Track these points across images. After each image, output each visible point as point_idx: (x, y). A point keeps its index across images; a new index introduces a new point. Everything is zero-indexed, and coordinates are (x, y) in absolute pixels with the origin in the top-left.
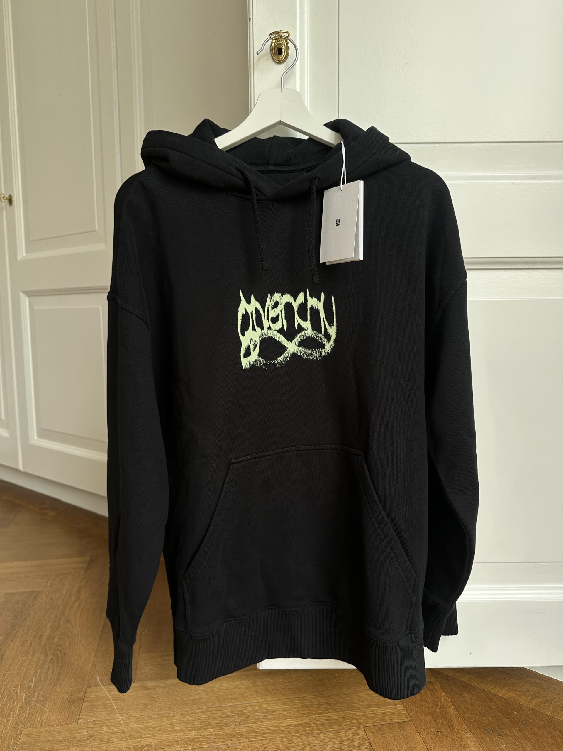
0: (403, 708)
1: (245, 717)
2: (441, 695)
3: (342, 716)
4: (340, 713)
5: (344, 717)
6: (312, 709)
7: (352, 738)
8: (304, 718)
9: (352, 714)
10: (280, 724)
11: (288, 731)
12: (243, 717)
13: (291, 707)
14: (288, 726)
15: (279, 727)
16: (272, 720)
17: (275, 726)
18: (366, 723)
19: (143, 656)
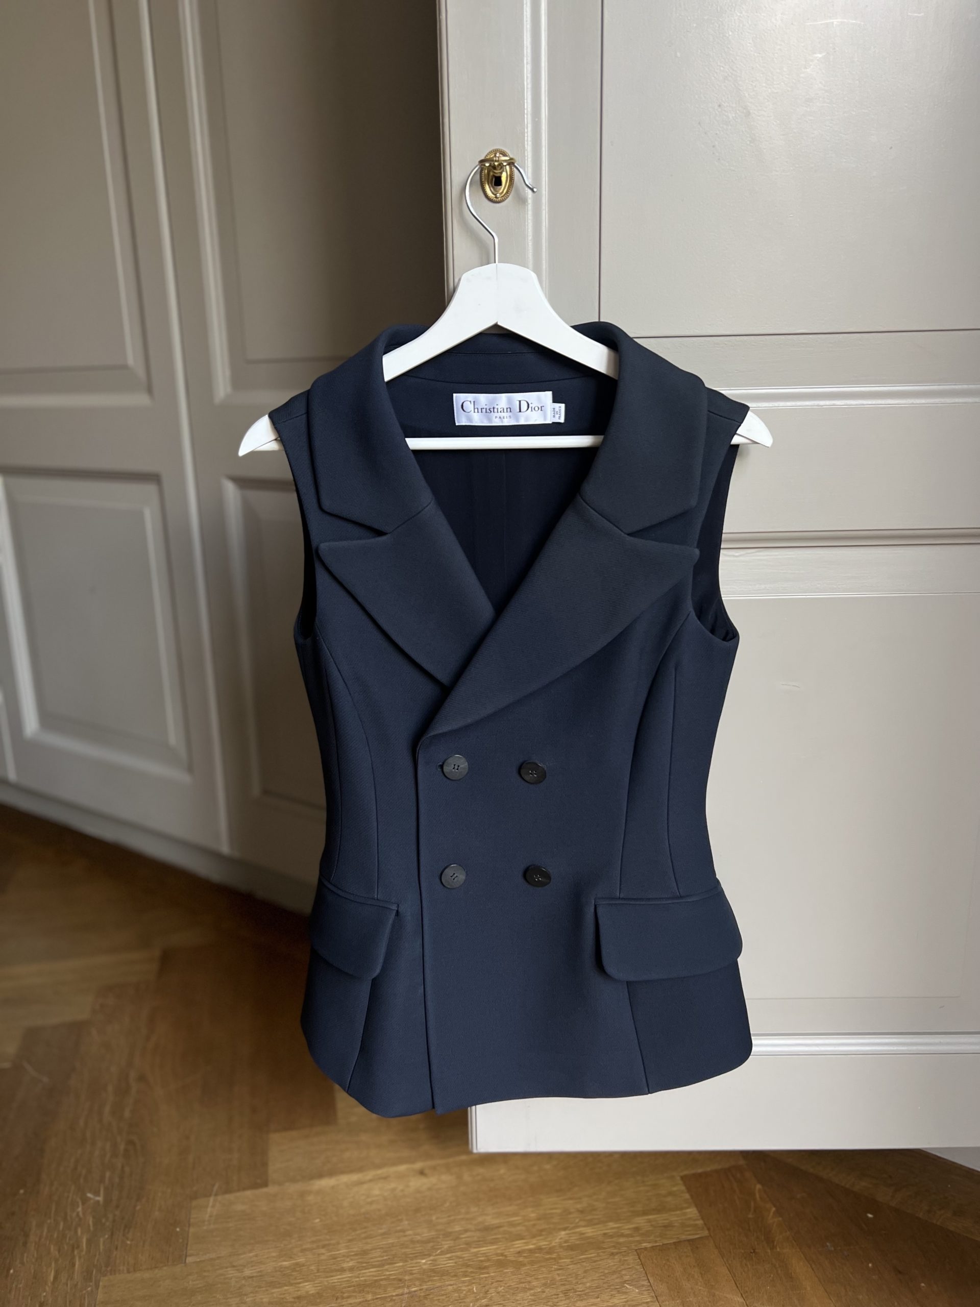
0: (696, 1214)
2: (755, 1188)
3: (601, 1232)
4: (597, 1226)
5: (605, 1234)
6: (554, 1221)
7: (620, 1269)
8: (541, 1238)
9: (618, 1228)
10: (507, 1251)
18: (640, 1242)
19: (275, 1137)
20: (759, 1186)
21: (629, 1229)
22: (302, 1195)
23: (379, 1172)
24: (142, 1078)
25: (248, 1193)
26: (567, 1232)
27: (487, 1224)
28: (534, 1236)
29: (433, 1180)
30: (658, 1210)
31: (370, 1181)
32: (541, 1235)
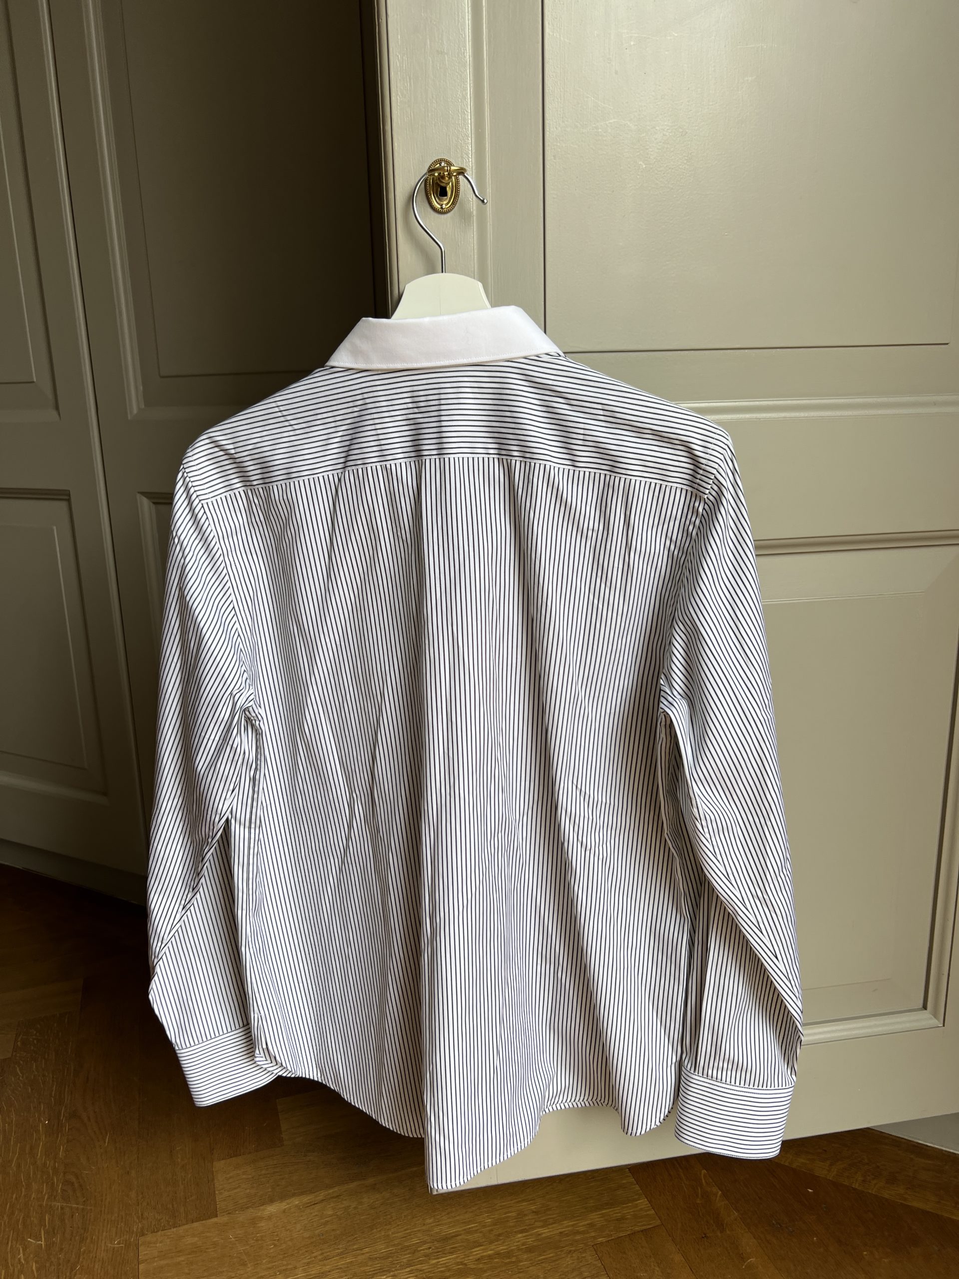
0: (647, 1204)
1: (409, 1254)
2: (701, 1174)
3: (558, 1232)
4: (554, 1225)
5: (560, 1233)
6: (511, 1224)
7: (578, 1267)
8: (499, 1243)
9: (573, 1225)
10: (466, 1259)
11: (481, 1269)
12: (406, 1254)
13: (477, 1226)
14: (478, 1259)
15: (465, 1264)
16: (451, 1253)
17: (458, 1264)
18: (594, 1237)
19: (219, 1165)
20: (704, 1171)
21: (584, 1226)
22: (254, 1221)
23: (331, 1191)
24: (74, 1115)
25: (196, 1224)
27: (444, 1234)
29: (386, 1194)
30: (610, 1205)
31: (321, 1201)
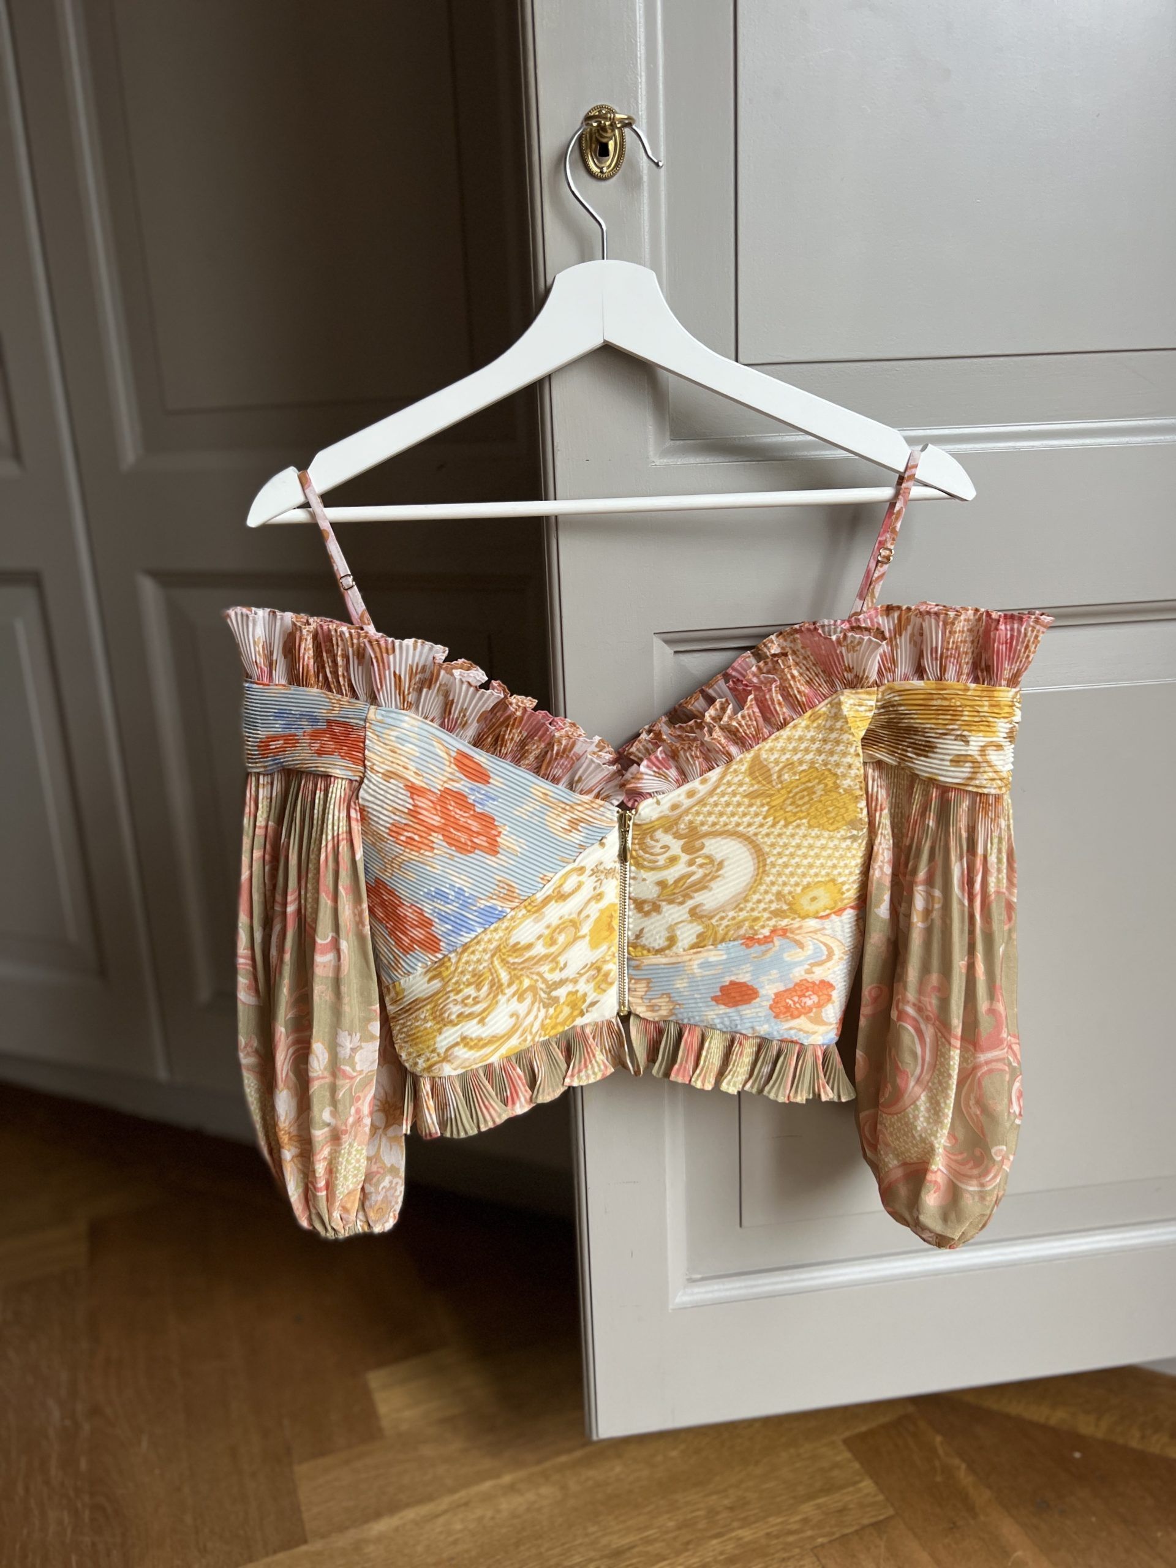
0: (873, 1487)
2: (935, 1441)
4: (757, 1525)
5: (768, 1534)
6: (700, 1527)
8: (691, 1553)
9: (782, 1523)
13: (656, 1533)
18: (812, 1538)
19: (302, 1470)
20: (939, 1439)
21: (795, 1522)
22: (357, 1547)
23: (456, 1497)
24: (95, 1411)
25: (281, 1556)
26: (719, 1540)
27: (614, 1546)
28: (678, 1553)
29: (531, 1496)
30: (828, 1489)
31: (445, 1512)
32: (687, 1550)
